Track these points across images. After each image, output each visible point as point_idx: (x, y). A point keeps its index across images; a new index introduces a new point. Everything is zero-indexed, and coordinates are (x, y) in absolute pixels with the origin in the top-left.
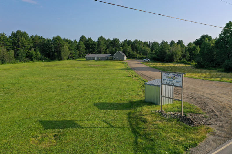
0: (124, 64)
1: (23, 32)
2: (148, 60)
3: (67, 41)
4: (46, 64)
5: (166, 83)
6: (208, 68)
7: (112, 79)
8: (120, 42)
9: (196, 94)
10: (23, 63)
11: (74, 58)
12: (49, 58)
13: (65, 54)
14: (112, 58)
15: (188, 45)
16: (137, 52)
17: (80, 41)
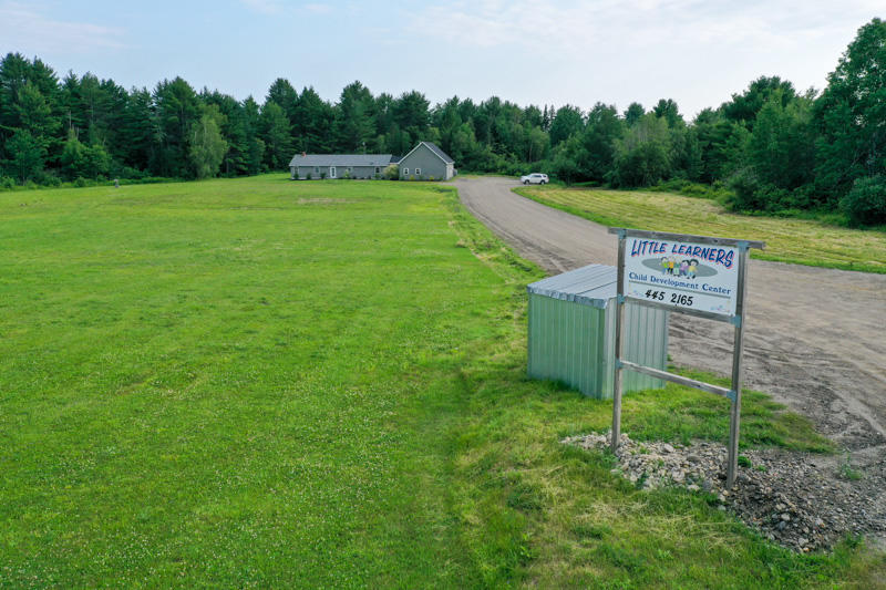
0: (444, 194)
1: (32, 63)
2: (539, 180)
3: (215, 100)
4: (125, 195)
5: (645, 298)
6: (779, 210)
7: (387, 260)
8: (431, 107)
9: (759, 333)
10: (33, 189)
11: (246, 169)
12: (141, 170)
13: (208, 154)
14: (398, 171)
15: (695, 121)
16: (497, 147)
17: (269, 99)
